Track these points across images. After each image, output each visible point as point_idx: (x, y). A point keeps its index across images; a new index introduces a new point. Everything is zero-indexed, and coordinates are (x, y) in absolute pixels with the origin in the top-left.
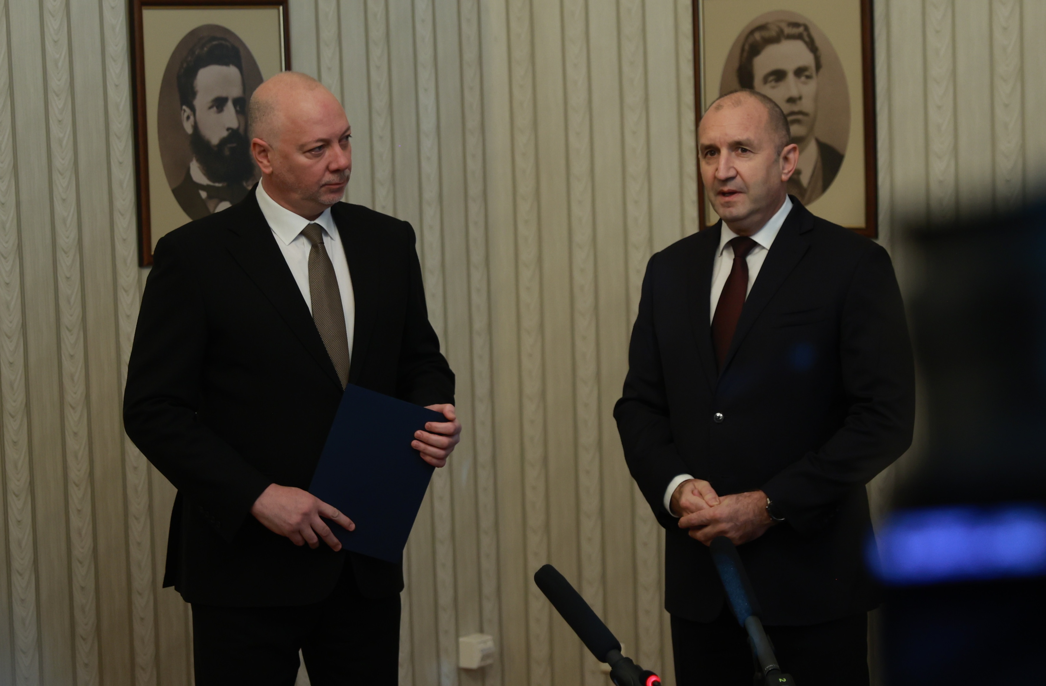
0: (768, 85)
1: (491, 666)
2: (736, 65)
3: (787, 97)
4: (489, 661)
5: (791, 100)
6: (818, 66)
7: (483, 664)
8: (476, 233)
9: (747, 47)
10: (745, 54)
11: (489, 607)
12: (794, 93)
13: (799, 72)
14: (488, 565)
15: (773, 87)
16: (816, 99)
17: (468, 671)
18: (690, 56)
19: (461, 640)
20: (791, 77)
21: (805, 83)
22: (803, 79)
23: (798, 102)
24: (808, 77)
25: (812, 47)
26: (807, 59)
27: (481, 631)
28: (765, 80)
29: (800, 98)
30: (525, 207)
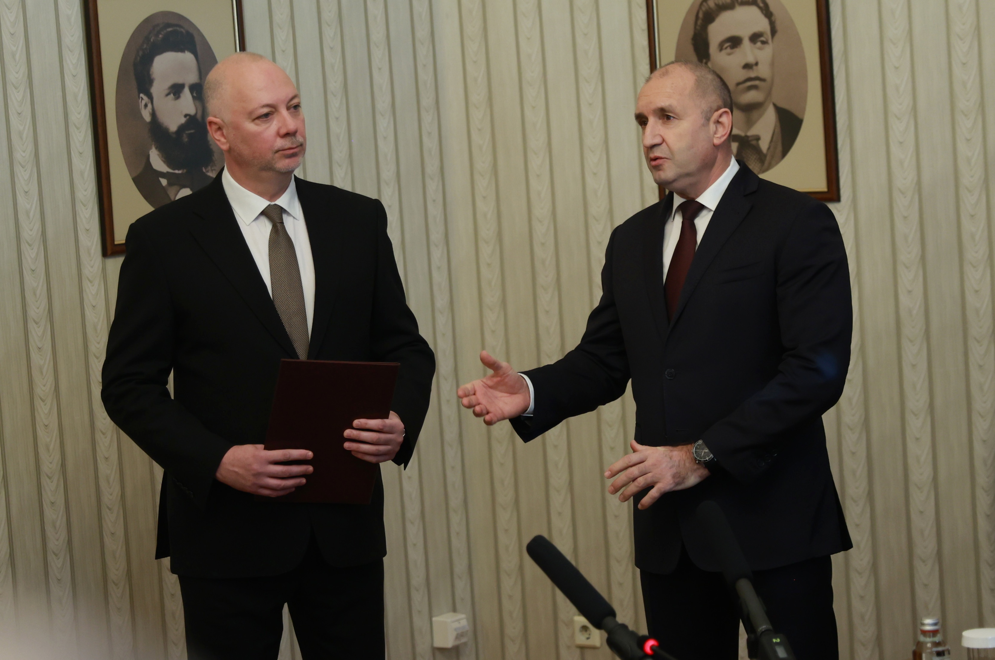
0: (724, 52)
1: (465, 644)
2: (691, 33)
3: (743, 63)
4: (463, 640)
5: (747, 66)
6: (774, 32)
7: (458, 643)
8: (435, 211)
9: (701, 15)
10: (699, 22)
11: (461, 585)
12: (751, 59)
13: (755, 38)
14: (458, 544)
15: (729, 54)
16: (772, 64)
17: (442, 650)
18: (645, 26)
19: (434, 619)
20: (746, 42)
21: (760, 49)
22: (759, 44)
23: (755, 67)
24: (764, 43)
25: (767, 13)
26: (762, 24)
27: (454, 610)
28: (721, 47)
29: (757, 64)
30: (482, 183)
